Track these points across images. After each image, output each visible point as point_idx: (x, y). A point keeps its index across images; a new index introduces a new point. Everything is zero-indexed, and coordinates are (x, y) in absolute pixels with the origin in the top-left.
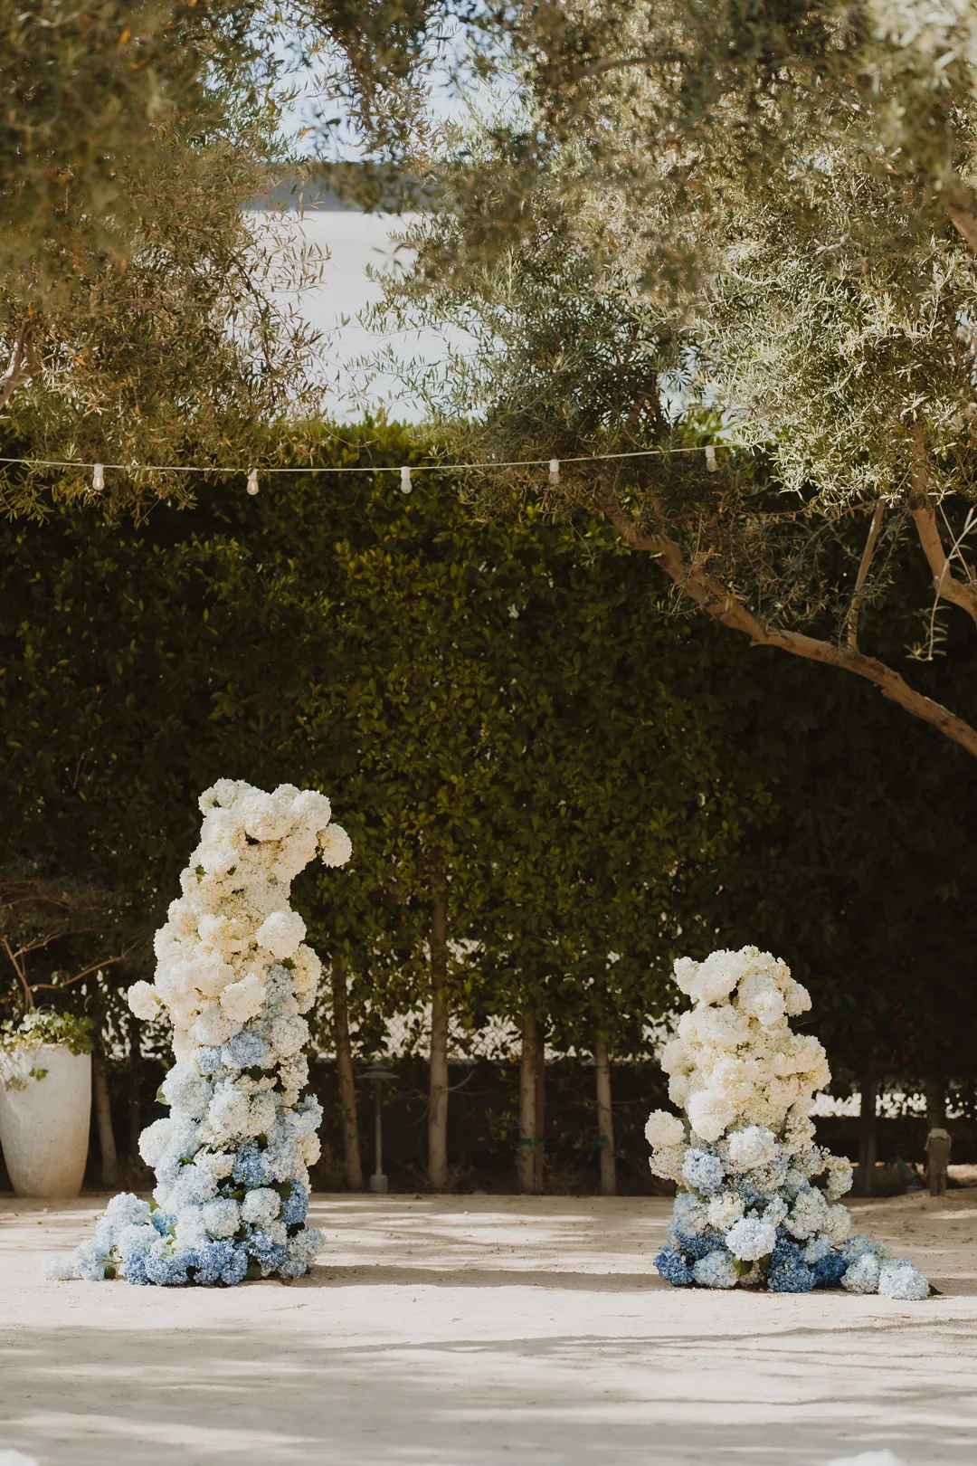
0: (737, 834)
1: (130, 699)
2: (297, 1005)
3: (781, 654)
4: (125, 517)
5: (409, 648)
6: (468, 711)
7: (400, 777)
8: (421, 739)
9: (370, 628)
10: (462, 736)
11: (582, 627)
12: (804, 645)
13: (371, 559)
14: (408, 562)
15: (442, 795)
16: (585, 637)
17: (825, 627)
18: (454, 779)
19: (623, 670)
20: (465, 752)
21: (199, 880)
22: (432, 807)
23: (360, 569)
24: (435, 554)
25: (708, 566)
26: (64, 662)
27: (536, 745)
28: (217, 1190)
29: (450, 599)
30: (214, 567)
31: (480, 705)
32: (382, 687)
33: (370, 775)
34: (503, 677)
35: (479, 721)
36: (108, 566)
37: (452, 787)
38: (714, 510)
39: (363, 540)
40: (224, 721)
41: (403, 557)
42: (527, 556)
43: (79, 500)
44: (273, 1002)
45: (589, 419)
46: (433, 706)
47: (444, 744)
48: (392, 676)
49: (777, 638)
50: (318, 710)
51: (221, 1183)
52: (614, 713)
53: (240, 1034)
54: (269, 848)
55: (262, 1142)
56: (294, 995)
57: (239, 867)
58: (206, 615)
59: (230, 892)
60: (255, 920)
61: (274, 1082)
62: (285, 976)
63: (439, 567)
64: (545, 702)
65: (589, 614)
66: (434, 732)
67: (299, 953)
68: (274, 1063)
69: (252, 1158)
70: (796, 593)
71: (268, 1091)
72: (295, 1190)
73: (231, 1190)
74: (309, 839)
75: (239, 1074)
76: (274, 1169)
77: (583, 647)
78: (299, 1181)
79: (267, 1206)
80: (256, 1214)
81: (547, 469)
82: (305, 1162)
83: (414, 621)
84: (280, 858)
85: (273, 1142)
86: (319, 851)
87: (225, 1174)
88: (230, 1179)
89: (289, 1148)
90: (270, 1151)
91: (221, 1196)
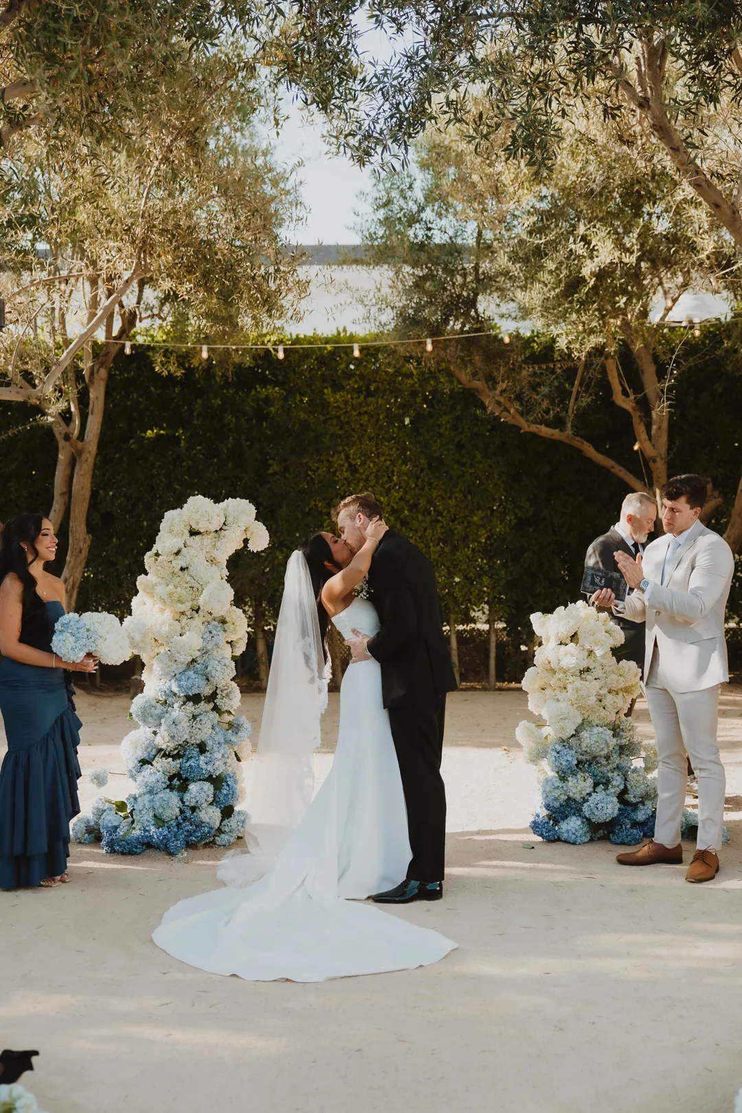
0: (514, 522)
1: (230, 464)
2: (230, 650)
3: (535, 436)
5: (360, 438)
6: (388, 467)
9: (341, 429)
10: (385, 479)
11: (440, 426)
12: (545, 431)
13: (341, 396)
14: (358, 398)
16: (442, 431)
17: (558, 423)
19: (460, 446)
20: (387, 486)
21: (157, 560)
23: (336, 401)
24: (369, 394)
25: (503, 391)
26: (199, 448)
27: (419, 483)
28: (168, 783)
29: (379, 415)
30: (267, 400)
31: (394, 464)
32: (347, 456)
34: (404, 449)
35: (393, 471)
36: (218, 402)
38: (507, 363)
39: (337, 387)
40: (275, 474)
41: (356, 395)
42: (414, 394)
43: (196, 366)
44: (209, 648)
46: (372, 465)
48: (352, 451)
49: (534, 428)
51: (171, 779)
52: (456, 466)
53: (185, 671)
54: (209, 537)
55: (202, 748)
56: (227, 642)
57: (184, 550)
58: (264, 424)
59: (177, 569)
60: (196, 590)
61: (212, 705)
62: (219, 629)
63: (373, 400)
64: (423, 462)
65: (443, 420)
66: (372, 477)
67: (229, 611)
68: (211, 692)
69: (193, 760)
70: (545, 405)
71: (207, 712)
72: (227, 782)
73: (178, 783)
74: (238, 533)
75: (185, 700)
76: (210, 768)
77: (441, 436)
78: (231, 775)
79: (203, 795)
80: (195, 801)
81: (425, 343)
82: (239, 760)
83: (362, 425)
84: (218, 544)
85: (210, 748)
86: (246, 541)
87: (174, 771)
88: (177, 775)
89: (222, 751)
90: (208, 754)
91: (170, 787)
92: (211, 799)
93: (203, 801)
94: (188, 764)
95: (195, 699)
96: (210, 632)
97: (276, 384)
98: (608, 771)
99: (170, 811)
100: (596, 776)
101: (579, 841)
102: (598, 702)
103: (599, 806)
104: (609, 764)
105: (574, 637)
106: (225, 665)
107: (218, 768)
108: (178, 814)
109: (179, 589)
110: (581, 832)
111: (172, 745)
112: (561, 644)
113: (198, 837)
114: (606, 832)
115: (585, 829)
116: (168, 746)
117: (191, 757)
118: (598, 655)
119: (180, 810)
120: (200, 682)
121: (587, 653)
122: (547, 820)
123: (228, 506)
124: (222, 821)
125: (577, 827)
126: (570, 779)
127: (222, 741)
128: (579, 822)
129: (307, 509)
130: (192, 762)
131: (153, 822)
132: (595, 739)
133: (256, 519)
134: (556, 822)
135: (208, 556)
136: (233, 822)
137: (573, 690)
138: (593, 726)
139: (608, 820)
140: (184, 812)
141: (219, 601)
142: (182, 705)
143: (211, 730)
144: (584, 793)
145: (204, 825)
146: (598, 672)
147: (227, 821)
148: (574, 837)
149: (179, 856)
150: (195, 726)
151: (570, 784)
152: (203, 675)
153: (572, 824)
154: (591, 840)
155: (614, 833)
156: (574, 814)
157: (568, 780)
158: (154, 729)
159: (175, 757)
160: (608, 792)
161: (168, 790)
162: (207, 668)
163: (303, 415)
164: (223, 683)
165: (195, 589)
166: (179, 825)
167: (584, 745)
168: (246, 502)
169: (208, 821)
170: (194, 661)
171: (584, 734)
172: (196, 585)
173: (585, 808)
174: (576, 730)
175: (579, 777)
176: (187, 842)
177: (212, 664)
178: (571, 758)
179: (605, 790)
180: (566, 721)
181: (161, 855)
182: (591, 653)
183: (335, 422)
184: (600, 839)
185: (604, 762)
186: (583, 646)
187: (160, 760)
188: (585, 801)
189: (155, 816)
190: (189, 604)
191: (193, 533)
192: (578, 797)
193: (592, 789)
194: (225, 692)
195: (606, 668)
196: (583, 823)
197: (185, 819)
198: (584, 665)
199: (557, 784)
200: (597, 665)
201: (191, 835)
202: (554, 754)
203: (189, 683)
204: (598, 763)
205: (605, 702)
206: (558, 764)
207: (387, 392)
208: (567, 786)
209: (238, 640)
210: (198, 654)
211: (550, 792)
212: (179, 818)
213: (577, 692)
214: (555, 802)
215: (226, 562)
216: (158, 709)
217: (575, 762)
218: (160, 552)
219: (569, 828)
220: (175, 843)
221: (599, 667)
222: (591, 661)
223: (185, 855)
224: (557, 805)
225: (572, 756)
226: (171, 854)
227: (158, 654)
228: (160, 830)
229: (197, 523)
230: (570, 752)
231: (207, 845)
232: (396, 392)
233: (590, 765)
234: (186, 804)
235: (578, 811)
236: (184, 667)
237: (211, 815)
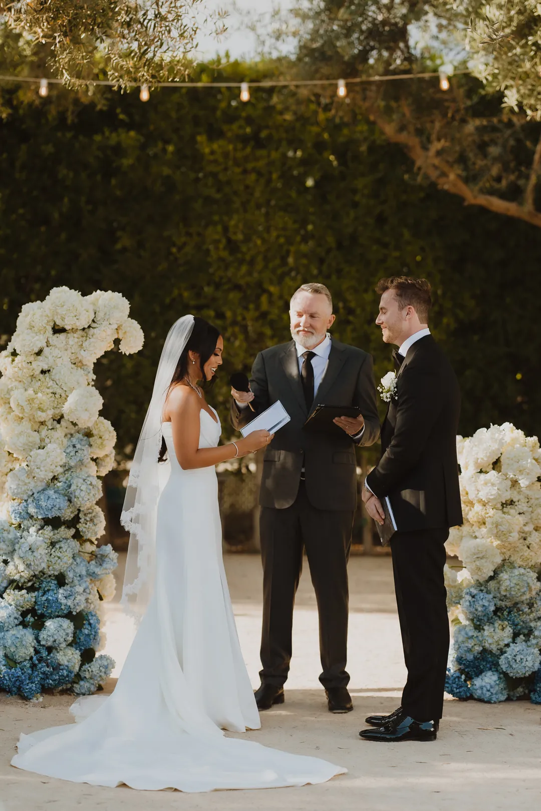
0: (453, 326)
1: (63, 236)
2: (95, 468)
3: (483, 210)
4: (62, 117)
5: (244, 205)
6: (281, 246)
7: (237, 287)
8: (252, 263)
9: (218, 191)
10: (277, 261)
11: (355, 191)
12: (498, 204)
13: (220, 147)
14: (244, 149)
15: (264, 299)
16: (357, 198)
17: (514, 194)
18: (272, 289)
19: (381, 220)
20: (279, 271)
21: (13, 361)
22: (258, 307)
23: (212, 153)
24: (259, 144)
25: (439, 153)
26: (21, 211)
27: (325, 268)
28: (21, 619)
29: (270, 173)
30: (118, 150)
31: (289, 241)
32: (226, 229)
33: (218, 286)
34: (304, 223)
35: (288, 252)
36: (49, 149)
37: (270, 295)
38: (445, 115)
39: (214, 134)
40: (124, 250)
41: (240, 146)
42: (320, 146)
43: (30, 105)
44: (72, 464)
45: (364, 56)
46: (259, 242)
47: (266, 267)
48: (232, 223)
49: (482, 200)
50: (185, 244)
51: (24, 614)
52: (375, 247)
53: (44, 490)
54: (75, 335)
55: (61, 580)
56: (92, 459)
57: (46, 350)
58: (113, 182)
59: (38, 372)
60: (60, 397)
61: (73, 531)
62: (83, 443)
63: (263, 152)
64: (331, 240)
65: (360, 183)
66: (260, 258)
67: (96, 423)
68: (72, 516)
69: (51, 593)
70: (495, 171)
71: (67, 539)
72: (88, 620)
73: (32, 620)
74: (109, 332)
75: (43, 523)
76: (69, 603)
77: (355, 205)
78: (94, 613)
79: (62, 633)
80: (52, 639)
81: (336, 87)
82: (101, 598)
83: (247, 187)
84: (86, 344)
85: (70, 580)
86: (117, 342)
87: (28, 606)
88: (32, 611)
89: (84, 585)
90: (67, 587)
91: (24, 624)
92: (70, 639)
93: (62, 640)
94: (44, 598)
95: (54, 523)
96: (74, 446)
97: (129, 126)
98: (531, 621)
99: (23, 650)
100: (517, 625)
101: (494, 699)
102: (522, 541)
103: (518, 659)
104: (532, 612)
105: (496, 464)
106: (91, 484)
107: (78, 603)
108: (33, 654)
109: (40, 395)
110: (497, 688)
111: (26, 574)
112: (481, 472)
113: (55, 680)
114: (527, 691)
115: (502, 686)
116: (21, 577)
117: (48, 590)
118: (522, 485)
119: (35, 650)
120: (62, 502)
121: (510, 483)
122: (458, 674)
123: (97, 300)
124: (81, 666)
125: (493, 683)
126: (486, 628)
127: (84, 573)
128: (495, 678)
129: (168, 301)
130: (50, 596)
131: (3, 662)
132: (514, 582)
133: (129, 316)
134: (469, 678)
135: (73, 357)
136: (94, 667)
137: (493, 523)
138: (515, 568)
139: (527, 675)
140: (40, 653)
141: (86, 410)
142: (39, 530)
143: (71, 560)
144: (502, 644)
145: (62, 667)
146: (522, 506)
147: (87, 666)
148: (488, 694)
149: (34, 700)
150: (53, 554)
151: (486, 633)
152: (65, 495)
153: (487, 680)
154: (509, 699)
155: (535, 691)
156: (490, 669)
157: (484, 630)
158: (4, 557)
159: (31, 589)
160: (529, 644)
161: (21, 627)
162: (70, 486)
163: (166, 171)
164: (88, 505)
165: (57, 396)
166: (33, 666)
167: (503, 588)
168: (118, 296)
169: (66, 663)
170: (54, 478)
171: (504, 576)
172: (59, 391)
173: (502, 661)
174: (494, 571)
175: (496, 625)
176: (43, 686)
177: (77, 483)
178: (487, 603)
179: (526, 641)
180: (483, 561)
181: (14, 699)
182: (515, 483)
183: (210, 181)
184: (520, 699)
185: (527, 610)
186: (506, 475)
187: (12, 592)
188: (502, 652)
189: (6, 656)
190: (50, 413)
191: (58, 330)
192: (494, 648)
193: (510, 640)
194: (90, 516)
195: (532, 501)
196: (499, 678)
197: (40, 660)
198: (507, 496)
199: (471, 634)
200: (521, 497)
201: (47, 678)
202: (468, 598)
203: (49, 504)
204: (519, 610)
205: (529, 540)
206: (473, 610)
207: (284, 143)
208: (482, 636)
209: (104, 457)
210: (61, 470)
211: (463, 642)
212: (35, 658)
213: (497, 527)
214: (468, 655)
215: (92, 366)
216: (11, 533)
217: (492, 608)
218: (18, 352)
219: (484, 684)
220: (30, 685)
221: (524, 500)
222: (515, 492)
223: (41, 699)
224: (470, 657)
225: (489, 601)
226: (25, 698)
227: (11, 470)
228: (13, 670)
229: (63, 319)
230: (487, 596)
231: (64, 692)
232: (296, 144)
233: (509, 613)
234: (42, 643)
235: (494, 666)
236: (44, 485)
237: (69, 658)
